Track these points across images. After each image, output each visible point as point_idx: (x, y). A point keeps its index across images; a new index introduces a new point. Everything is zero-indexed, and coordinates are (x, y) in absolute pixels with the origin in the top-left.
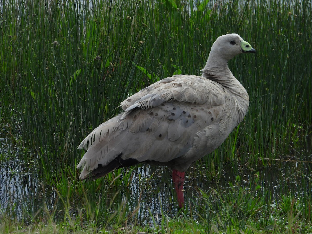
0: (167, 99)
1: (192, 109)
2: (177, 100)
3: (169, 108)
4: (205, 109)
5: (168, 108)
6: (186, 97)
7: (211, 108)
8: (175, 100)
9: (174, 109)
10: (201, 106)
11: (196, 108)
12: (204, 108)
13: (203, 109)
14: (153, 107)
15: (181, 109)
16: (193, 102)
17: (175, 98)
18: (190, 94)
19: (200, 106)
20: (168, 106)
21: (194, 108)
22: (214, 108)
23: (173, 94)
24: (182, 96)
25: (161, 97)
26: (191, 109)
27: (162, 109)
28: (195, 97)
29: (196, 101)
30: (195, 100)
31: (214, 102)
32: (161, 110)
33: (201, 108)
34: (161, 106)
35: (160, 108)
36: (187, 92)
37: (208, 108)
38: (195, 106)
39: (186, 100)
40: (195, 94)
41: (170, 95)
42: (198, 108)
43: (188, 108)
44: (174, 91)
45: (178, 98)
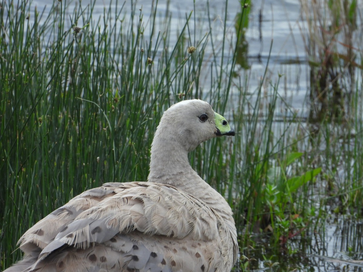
0: (122, 228)
1: (165, 247)
2: (139, 229)
3: (127, 246)
4: (188, 249)
5: (123, 245)
6: (156, 224)
7: (198, 246)
8: (136, 229)
9: (135, 248)
10: (180, 241)
11: (173, 247)
12: (186, 246)
13: (184, 249)
14: (97, 244)
15: (147, 247)
16: (169, 234)
17: (136, 226)
18: (161, 217)
19: (178, 242)
20: (124, 243)
21: (169, 246)
22: (203, 246)
23: (131, 219)
24: (147, 222)
25: (109, 225)
26: (163, 247)
27: (112, 248)
28: (171, 224)
29: (173, 232)
30: (171, 229)
31: (203, 233)
32: (110, 249)
33: (181, 246)
34: (111, 242)
35: (108, 246)
36: (155, 214)
37: (194, 246)
38: (170, 243)
39: (155, 229)
40: (170, 219)
41: (125, 221)
42: (176, 246)
43: (158, 245)
44: (132, 212)
45: (141, 226)
